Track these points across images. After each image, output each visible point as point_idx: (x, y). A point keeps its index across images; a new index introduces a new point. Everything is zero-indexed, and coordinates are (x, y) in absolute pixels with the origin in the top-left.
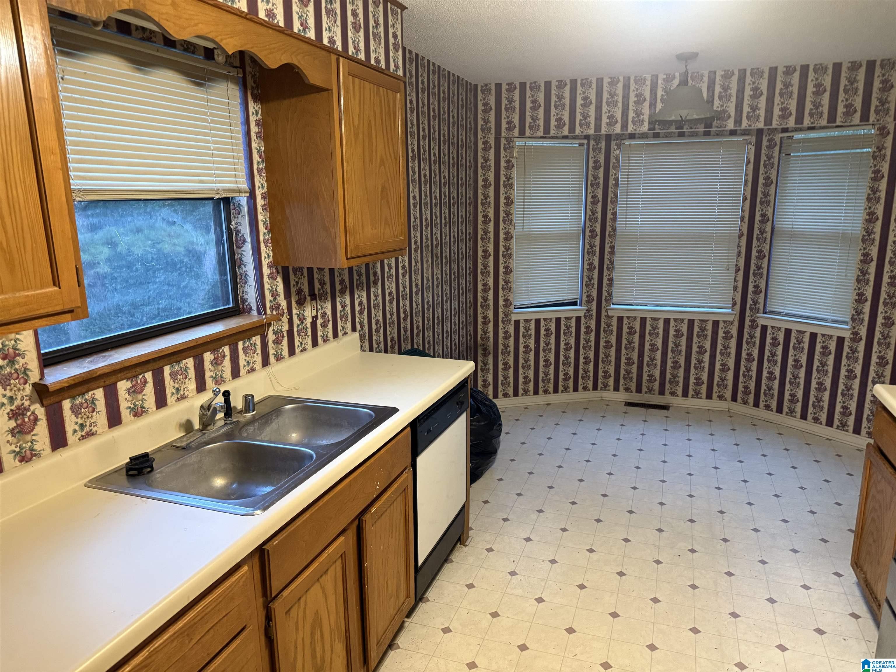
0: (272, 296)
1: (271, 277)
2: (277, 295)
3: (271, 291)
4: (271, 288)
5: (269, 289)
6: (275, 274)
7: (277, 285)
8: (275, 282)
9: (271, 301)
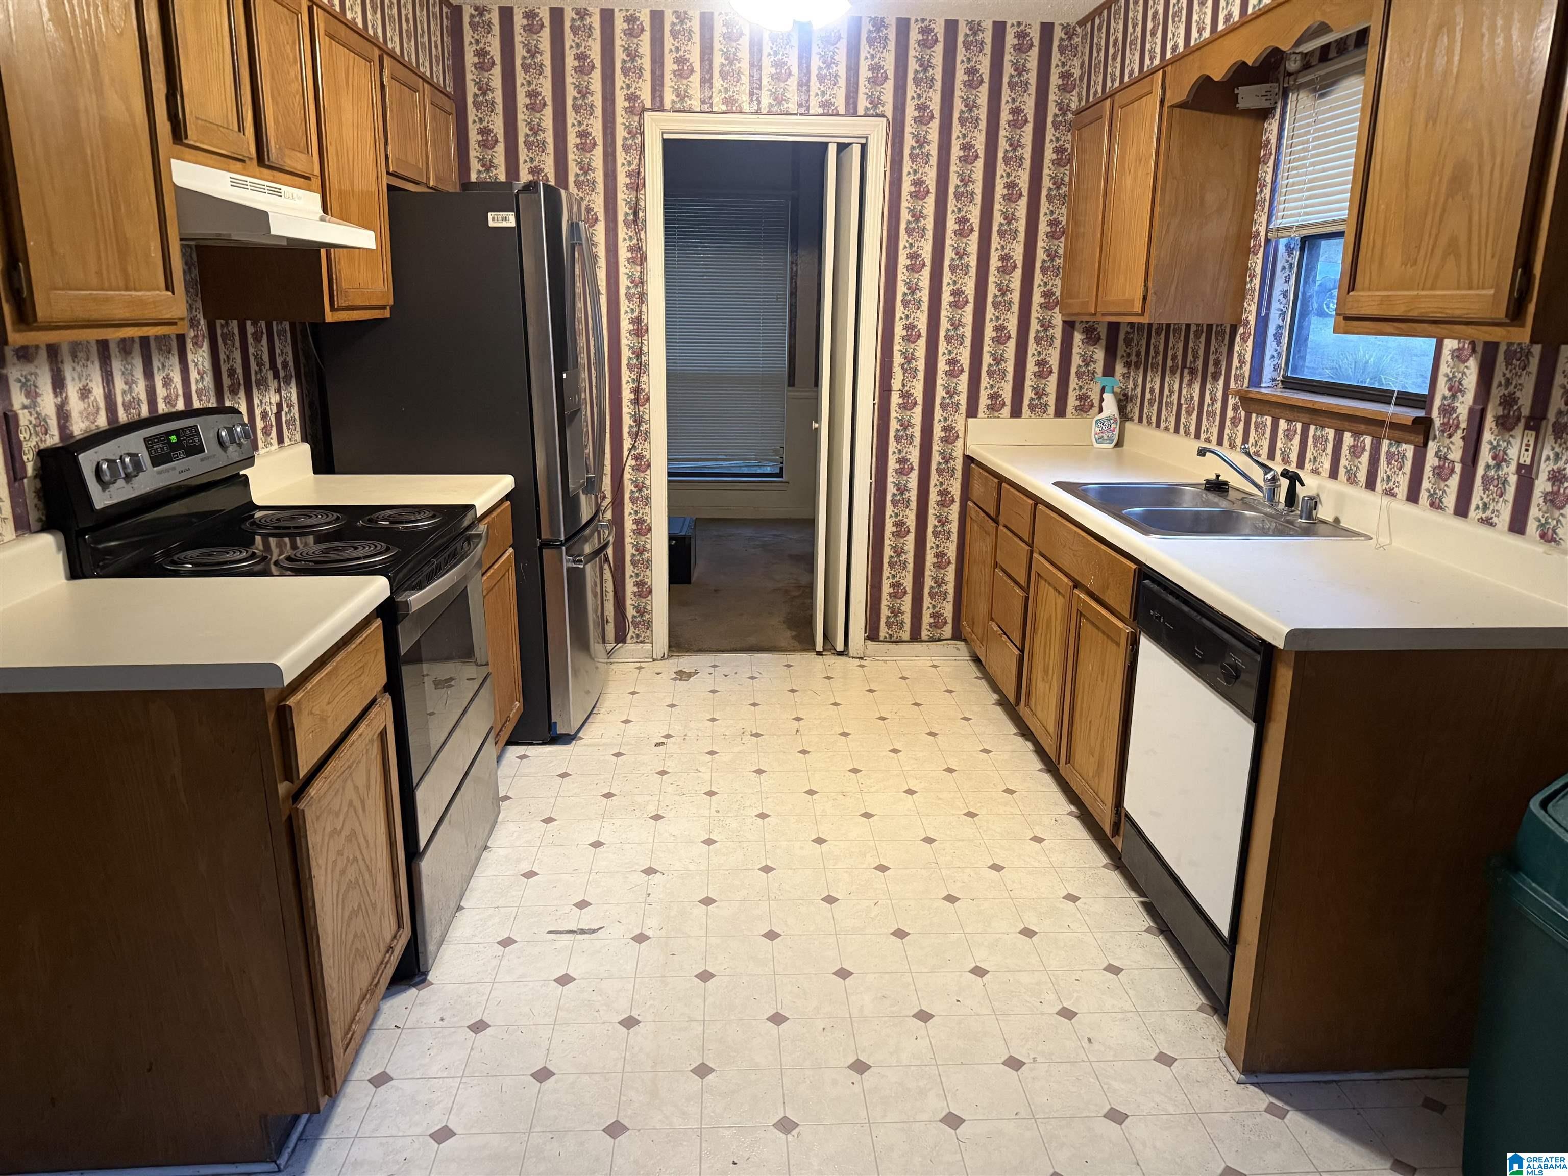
0: (1450, 389)
1: (1458, 357)
2: (1461, 391)
3: (1450, 379)
4: (1451, 375)
5: (1447, 375)
6: (1467, 352)
7: (1464, 373)
8: (1462, 367)
9: (1444, 398)
